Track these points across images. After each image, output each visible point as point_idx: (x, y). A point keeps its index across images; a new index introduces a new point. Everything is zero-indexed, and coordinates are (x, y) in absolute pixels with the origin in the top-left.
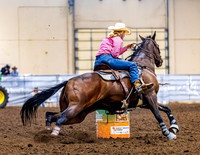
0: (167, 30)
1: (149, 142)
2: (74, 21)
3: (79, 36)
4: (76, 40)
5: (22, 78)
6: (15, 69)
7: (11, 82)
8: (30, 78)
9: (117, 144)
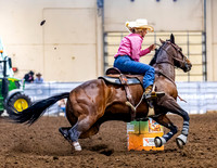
0: (204, 34)
1: (184, 155)
2: (103, 23)
3: (109, 40)
4: (105, 44)
5: (46, 85)
6: (39, 75)
7: (36, 90)
8: (55, 86)
9: (150, 156)
